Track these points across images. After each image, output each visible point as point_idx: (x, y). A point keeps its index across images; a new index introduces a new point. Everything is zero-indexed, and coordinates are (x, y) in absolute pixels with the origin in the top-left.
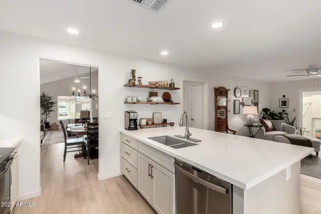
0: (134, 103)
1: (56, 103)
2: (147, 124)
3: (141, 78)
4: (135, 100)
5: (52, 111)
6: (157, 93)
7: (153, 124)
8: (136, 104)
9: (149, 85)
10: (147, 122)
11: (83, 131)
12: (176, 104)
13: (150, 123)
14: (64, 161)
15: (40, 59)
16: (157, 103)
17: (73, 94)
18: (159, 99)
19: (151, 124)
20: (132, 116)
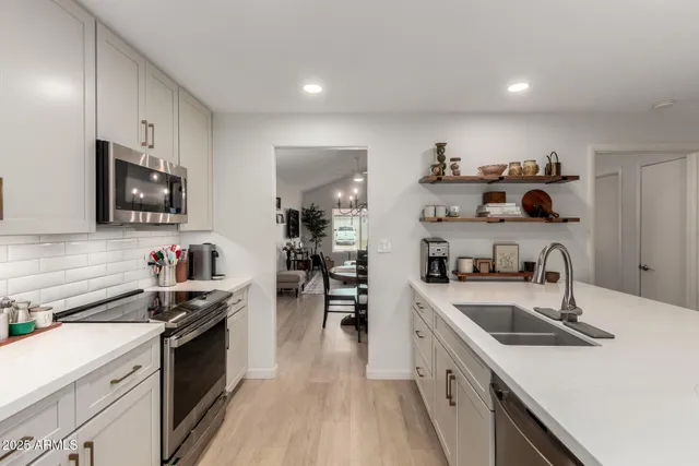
0: (440, 220)
1: (330, 221)
2: (476, 271)
3: (459, 159)
4: (442, 214)
5: (324, 235)
6: (504, 193)
7: (493, 271)
8: (443, 223)
9: (482, 176)
10: (475, 267)
11: (354, 275)
12: (565, 220)
13: (484, 269)
14: (324, 326)
15: (276, 148)
16: (502, 221)
17: (339, 204)
18: (512, 208)
19: (486, 271)
20: (434, 250)
